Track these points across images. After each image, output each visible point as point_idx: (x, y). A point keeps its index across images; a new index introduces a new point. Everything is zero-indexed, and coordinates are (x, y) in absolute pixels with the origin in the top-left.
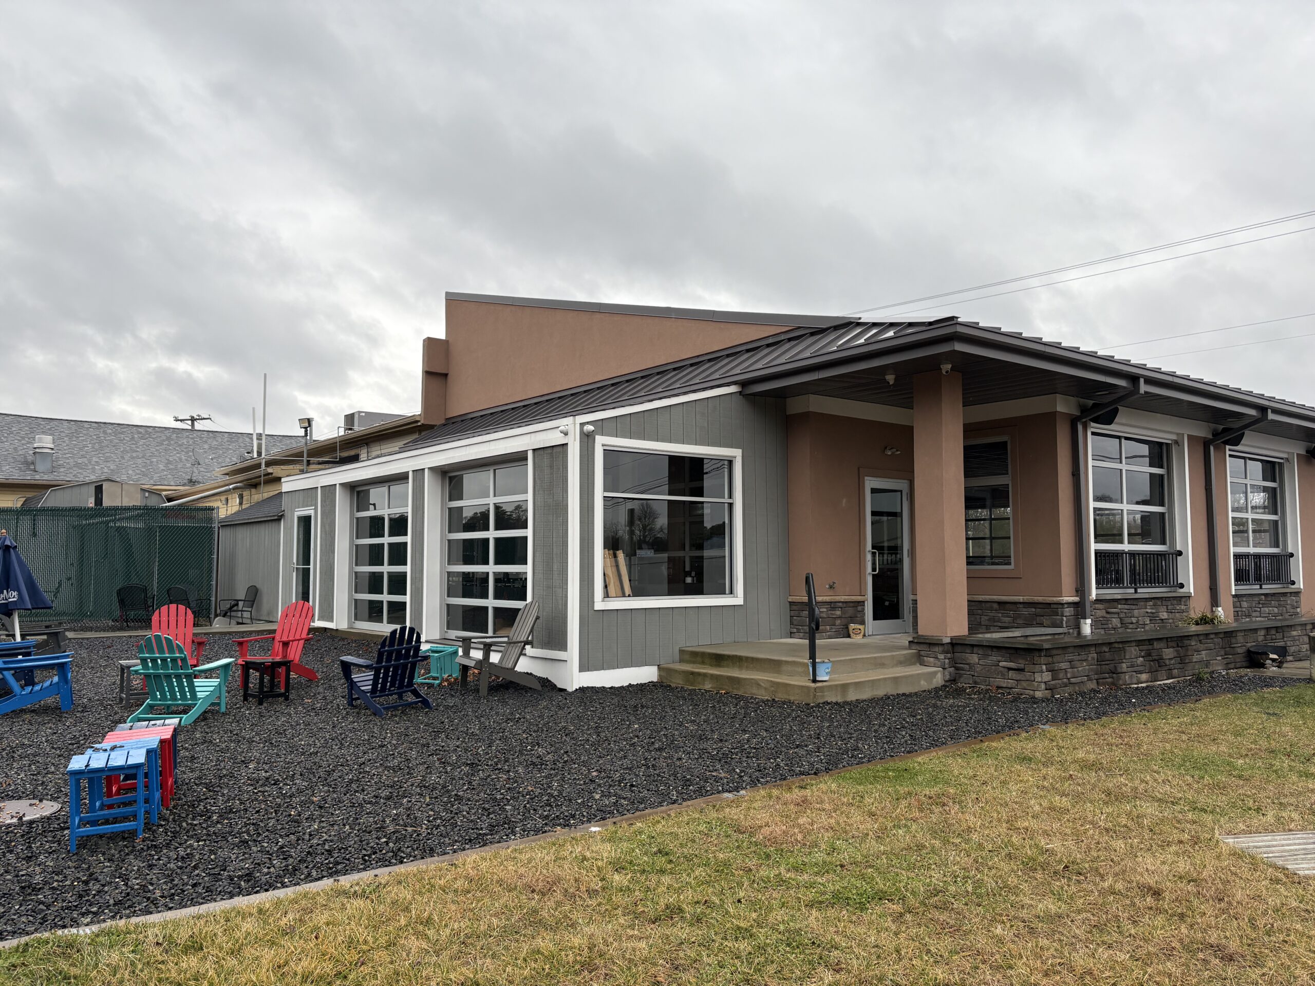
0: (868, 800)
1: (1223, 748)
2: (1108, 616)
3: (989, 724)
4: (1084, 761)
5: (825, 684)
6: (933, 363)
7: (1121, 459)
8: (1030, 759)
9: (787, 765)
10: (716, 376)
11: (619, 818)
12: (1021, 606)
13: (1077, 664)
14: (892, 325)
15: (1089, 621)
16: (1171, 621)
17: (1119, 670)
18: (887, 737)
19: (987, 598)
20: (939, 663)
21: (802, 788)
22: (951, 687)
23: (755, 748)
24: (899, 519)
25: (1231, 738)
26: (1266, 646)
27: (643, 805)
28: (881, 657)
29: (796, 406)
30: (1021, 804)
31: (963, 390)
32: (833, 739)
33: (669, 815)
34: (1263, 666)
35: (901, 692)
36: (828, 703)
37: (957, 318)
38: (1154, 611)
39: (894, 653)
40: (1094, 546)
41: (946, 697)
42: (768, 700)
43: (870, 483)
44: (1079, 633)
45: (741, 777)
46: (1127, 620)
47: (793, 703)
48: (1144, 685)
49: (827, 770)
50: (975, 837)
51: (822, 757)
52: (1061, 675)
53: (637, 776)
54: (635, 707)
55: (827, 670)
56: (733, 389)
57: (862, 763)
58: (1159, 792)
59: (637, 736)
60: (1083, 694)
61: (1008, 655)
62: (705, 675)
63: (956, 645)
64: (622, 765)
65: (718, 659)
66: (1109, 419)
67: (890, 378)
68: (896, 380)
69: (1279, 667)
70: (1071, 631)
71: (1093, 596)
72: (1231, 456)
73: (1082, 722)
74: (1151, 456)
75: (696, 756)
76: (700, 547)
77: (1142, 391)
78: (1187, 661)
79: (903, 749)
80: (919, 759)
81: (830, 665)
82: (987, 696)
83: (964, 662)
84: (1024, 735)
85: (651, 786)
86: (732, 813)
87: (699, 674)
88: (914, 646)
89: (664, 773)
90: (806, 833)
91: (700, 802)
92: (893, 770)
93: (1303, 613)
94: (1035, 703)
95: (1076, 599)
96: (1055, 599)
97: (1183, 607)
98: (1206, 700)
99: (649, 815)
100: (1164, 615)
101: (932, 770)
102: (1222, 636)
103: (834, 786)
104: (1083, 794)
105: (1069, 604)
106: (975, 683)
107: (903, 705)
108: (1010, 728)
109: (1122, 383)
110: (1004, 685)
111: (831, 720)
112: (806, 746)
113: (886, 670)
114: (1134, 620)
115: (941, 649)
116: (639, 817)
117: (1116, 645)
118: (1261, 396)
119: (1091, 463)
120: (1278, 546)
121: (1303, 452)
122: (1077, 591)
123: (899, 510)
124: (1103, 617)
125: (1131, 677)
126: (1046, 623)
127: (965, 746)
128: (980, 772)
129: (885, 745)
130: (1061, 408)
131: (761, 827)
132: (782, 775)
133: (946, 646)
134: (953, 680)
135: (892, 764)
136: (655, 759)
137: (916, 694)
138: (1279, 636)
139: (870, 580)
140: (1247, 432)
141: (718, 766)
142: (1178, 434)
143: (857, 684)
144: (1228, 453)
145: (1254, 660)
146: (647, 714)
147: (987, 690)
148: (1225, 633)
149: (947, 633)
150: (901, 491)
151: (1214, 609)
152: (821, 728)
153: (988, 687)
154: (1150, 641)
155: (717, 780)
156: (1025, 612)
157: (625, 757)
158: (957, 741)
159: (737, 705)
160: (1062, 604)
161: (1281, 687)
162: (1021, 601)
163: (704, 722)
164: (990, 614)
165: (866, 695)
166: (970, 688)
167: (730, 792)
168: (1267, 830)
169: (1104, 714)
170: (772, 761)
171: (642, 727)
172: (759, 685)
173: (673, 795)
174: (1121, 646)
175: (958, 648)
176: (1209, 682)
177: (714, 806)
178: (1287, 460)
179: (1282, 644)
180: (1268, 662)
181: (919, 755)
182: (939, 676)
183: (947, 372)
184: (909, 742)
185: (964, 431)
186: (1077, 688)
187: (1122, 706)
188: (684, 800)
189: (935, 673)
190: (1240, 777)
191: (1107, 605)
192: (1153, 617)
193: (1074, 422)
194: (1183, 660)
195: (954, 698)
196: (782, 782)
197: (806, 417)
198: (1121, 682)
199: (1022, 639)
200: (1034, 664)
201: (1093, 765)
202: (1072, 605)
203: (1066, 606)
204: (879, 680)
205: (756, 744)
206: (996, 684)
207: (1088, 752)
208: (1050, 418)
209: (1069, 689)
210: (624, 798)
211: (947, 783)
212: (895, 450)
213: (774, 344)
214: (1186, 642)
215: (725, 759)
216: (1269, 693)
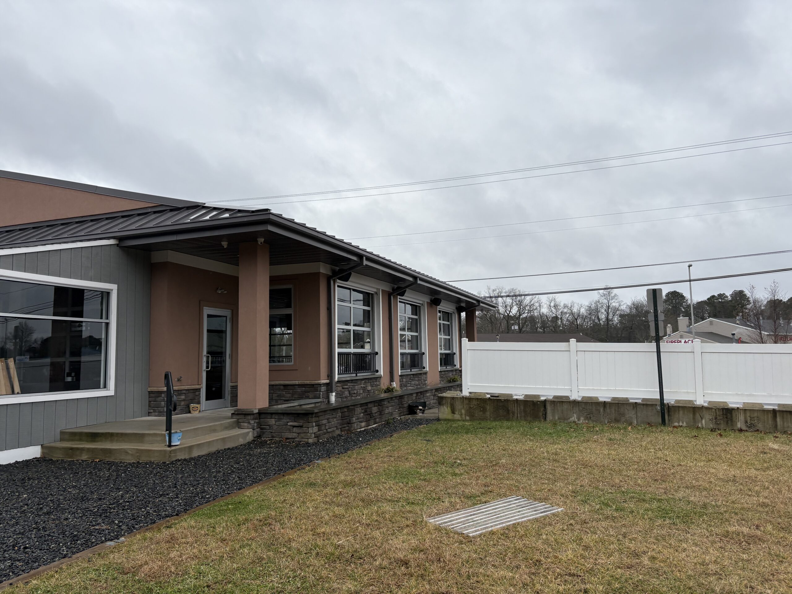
0: (218, 530)
1: (412, 464)
2: (343, 390)
3: (286, 463)
4: (345, 481)
5: (177, 447)
6: (253, 237)
7: (350, 301)
8: (315, 484)
9: (155, 511)
10: (99, 231)
11: (15, 579)
12: (297, 387)
13: (331, 420)
14: (227, 210)
15: (334, 394)
16: (372, 391)
17: (352, 422)
18: (223, 480)
19: (277, 383)
20: (251, 426)
21: (168, 527)
22: (258, 442)
23: (128, 502)
24: (224, 334)
25: (414, 457)
26: (417, 402)
27: (37, 564)
28: (214, 425)
29: (158, 257)
30: (317, 516)
31: (270, 255)
32: (186, 486)
33: (61, 569)
34: (416, 413)
35: (227, 447)
36: (179, 460)
37: (270, 210)
38: (365, 386)
39: (222, 422)
40: (337, 350)
41: (255, 448)
42: (133, 463)
43: (207, 311)
44: (329, 401)
45: (120, 526)
46: (352, 392)
47: (153, 463)
48: (363, 429)
49: (186, 510)
50: (293, 544)
51: (181, 501)
52: (323, 428)
53: (29, 538)
54: (23, 480)
55: (179, 438)
56: (112, 242)
57: (209, 501)
58: (388, 495)
59: (27, 505)
60: (333, 438)
61: (293, 418)
62: (82, 449)
63: (262, 414)
64: (14, 531)
65: (94, 437)
66: (346, 278)
67: (225, 244)
68: (228, 245)
69: (423, 413)
70: (324, 400)
71: (336, 379)
72: (400, 302)
73: (338, 456)
74: (364, 300)
75: (81, 515)
76: (79, 354)
77: (364, 264)
78: (383, 413)
79: (235, 488)
80: (247, 493)
81: (181, 434)
82: (280, 444)
83: (266, 424)
84: (307, 468)
85: (43, 546)
86: (116, 558)
87: (78, 449)
88: (235, 416)
89: (54, 532)
90: (178, 564)
91: (87, 553)
92: (232, 504)
93: (428, 383)
94: (309, 446)
95: (328, 381)
96: (317, 382)
97: (378, 383)
98: (395, 435)
99: (43, 571)
100: (369, 388)
101: (257, 500)
102: (398, 398)
103: (193, 523)
104: (349, 503)
105: (324, 384)
106: (273, 437)
107: (229, 456)
108: (298, 465)
109: (355, 258)
110: (290, 437)
111: (182, 472)
112: (167, 495)
113: (217, 434)
114: (355, 392)
115: (252, 417)
116: (34, 575)
117: (351, 407)
118: (415, 271)
119: (337, 303)
120: (418, 349)
121: (429, 301)
122: (328, 376)
123: (224, 329)
124: (341, 391)
125: (357, 425)
126: (311, 396)
127: (274, 481)
128: (288, 497)
129: (223, 486)
130: (322, 270)
131: (141, 566)
132: (151, 520)
133: (255, 415)
134: (259, 436)
135: (230, 499)
136: (44, 522)
137: (236, 447)
138: (422, 396)
139: (204, 375)
140: (407, 290)
141: (100, 521)
142: (377, 289)
143: (199, 445)
144: (399, 300)
145: (412, 410)
146: (34, 485)
147: (280, 441)
148: (400, 396)
149: (256, 407)
150: (226, 317)
151: (392, 383)
152: (176, 479)
153: (281, 439)
154: (366, 404)
155: (100, 532)
156: (299, 390)
157: (17, 523)
158: (269, 477)
159: (109, 469)
160: (320, 385)
161: (426, 424)
162: (297, 384)
163: (84, 486)
164: (279, 393)
165: (203, 452)
166: (270, 440)
167: (111, 540)
168: (447, 511)
169: (348, 449)
170: (143, 510)
171: (30, 496)
172: (127, 453)
173: (63, 551)
174: (353, 407)
175: (263, 416)
176: (393, 424)
177: (99, 554)
178: (422, 304)
179: (422, 401)
180: (418, 411)
181: (247, 491)
182: (251, 434)
183: (261, 243)
184: (238, 482)
185: (270, 281)
186: (331, 435)
187: (356, 444)
188: (73, 553)
189: (248, 433)
190: (425, 480)
191: (342, 384)
192: (364, 389)
193: (329, 279)
194: (381, 413)
195: (260, 448)
196: (152, 526)
197: (164, 265)
198: (352, 429)
199: (298, 407)
200: (309, 422)
201: (350, 483)
202: (325, 385)
203: (322, 385)
204: (213, 441)
205: (129, 499)
206: (286, 436)
207: (346, 475)
208: (317, 275)
209: (326, 436)
210: (19, 560)
211: (269, 508)
212: (223, 290)
213: (143, 214)
214: (383, 403)
215: (104, 514)
216: (423, 428)
